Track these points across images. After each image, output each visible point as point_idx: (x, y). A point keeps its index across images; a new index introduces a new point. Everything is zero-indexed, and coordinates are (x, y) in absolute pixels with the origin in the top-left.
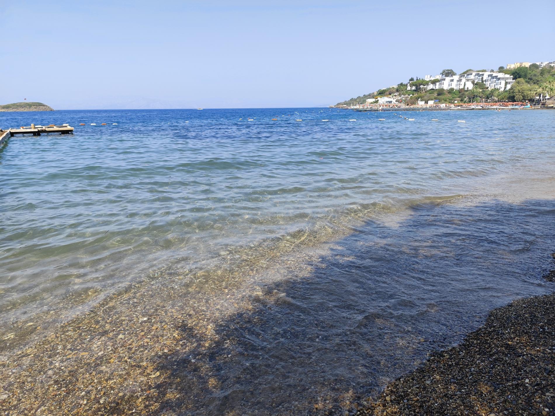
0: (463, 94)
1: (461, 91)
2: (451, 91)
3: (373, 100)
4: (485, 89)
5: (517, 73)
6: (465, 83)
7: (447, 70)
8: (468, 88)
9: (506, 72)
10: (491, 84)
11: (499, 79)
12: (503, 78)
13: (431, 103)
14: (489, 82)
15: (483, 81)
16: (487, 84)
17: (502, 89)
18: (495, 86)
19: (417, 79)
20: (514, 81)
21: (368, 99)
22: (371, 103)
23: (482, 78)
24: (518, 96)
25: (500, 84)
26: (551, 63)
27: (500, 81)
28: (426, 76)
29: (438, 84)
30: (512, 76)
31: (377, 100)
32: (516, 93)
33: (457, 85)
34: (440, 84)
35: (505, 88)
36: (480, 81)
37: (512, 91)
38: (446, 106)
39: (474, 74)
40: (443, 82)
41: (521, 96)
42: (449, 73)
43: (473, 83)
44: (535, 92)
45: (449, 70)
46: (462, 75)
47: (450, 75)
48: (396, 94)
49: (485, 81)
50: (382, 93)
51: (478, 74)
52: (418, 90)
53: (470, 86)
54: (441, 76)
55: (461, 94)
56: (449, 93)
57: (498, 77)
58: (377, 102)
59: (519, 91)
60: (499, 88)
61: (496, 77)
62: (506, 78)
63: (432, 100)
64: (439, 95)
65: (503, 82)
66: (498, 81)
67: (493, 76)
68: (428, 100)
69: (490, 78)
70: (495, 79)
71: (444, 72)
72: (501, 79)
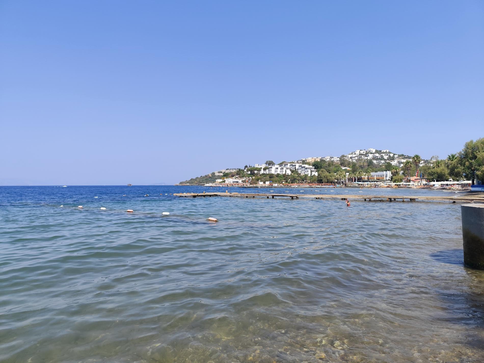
0: (287, 178)
1: (284, 175)
2: (278, 175)
3: (221, 180)
4: (299, 174)
5: (316, 165)
6: (286, 170)
7: (269, 161)
8: (288, 174)
9: (309, 164)
10: (302, 172)
11: (306, 168)
12: (309, 168)
13: (268, 183)
14: (300, 170)
15: (296, 169)
16: (299, 171)
17: (309, 175)
18: (304, 173)
19: (250, 167)
20: (315, 170)
21: (218, 180)
22: (220, 182)
23: (295, 168)
24: (324, 180)
25: (308, 172)
26: (323, 158)
27: (307, 170)
28: (256, 165)
29: (267, 170)
30: (314, 167)
31: (224, 180)
32: (323, 178)
33: (281, 172)
34: (269, 171)
35: (311, 174)
36: (294, 170)
37: (319, 176)
38: (278, 185)
39: (289, 164)
40: (271, 169)
41: (326, 180)
42: (270, 163)
43: (291, 170)
44: (334, 177)
45: (270, 161)
46: (281, 164)
47: (271, 165)
48: (237, 176)
49: (297, 169)
50: (226, 175)
51: (292, 165)
52: (252, 174)
53: (289, 172)
54: (265, 165)
55: (285, 177)
56: (277, 176)
57: (306, 167)
58: (224, 181)
59: (325, 177)
60: (307, 174)
61: (304, 167)
62: (310, 168)
63: (268, 181)
64: (270, 178)
65: (309, 171)
66: (306, 170)
67: (302, 166)
68: (266, 181)
69: (300, 168)
70: (304, 169)
71: (267, 162)
72: (308, 169)
